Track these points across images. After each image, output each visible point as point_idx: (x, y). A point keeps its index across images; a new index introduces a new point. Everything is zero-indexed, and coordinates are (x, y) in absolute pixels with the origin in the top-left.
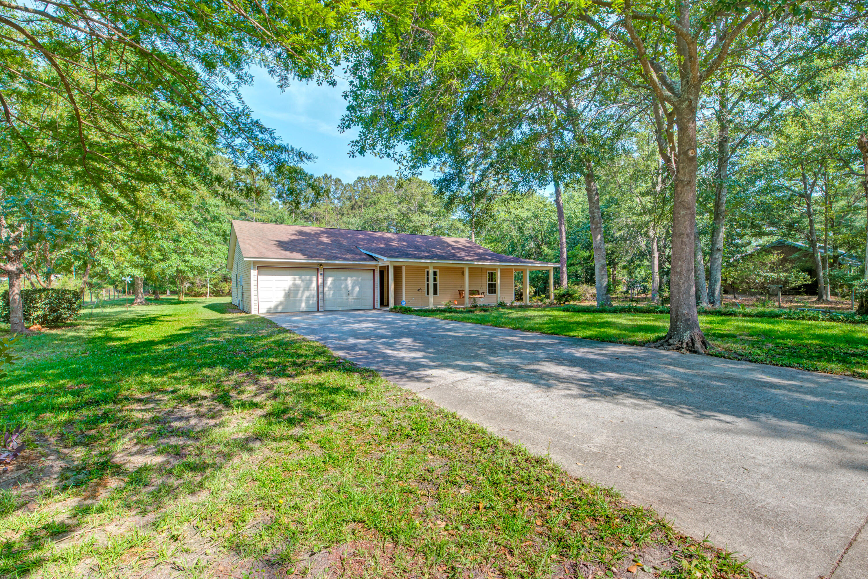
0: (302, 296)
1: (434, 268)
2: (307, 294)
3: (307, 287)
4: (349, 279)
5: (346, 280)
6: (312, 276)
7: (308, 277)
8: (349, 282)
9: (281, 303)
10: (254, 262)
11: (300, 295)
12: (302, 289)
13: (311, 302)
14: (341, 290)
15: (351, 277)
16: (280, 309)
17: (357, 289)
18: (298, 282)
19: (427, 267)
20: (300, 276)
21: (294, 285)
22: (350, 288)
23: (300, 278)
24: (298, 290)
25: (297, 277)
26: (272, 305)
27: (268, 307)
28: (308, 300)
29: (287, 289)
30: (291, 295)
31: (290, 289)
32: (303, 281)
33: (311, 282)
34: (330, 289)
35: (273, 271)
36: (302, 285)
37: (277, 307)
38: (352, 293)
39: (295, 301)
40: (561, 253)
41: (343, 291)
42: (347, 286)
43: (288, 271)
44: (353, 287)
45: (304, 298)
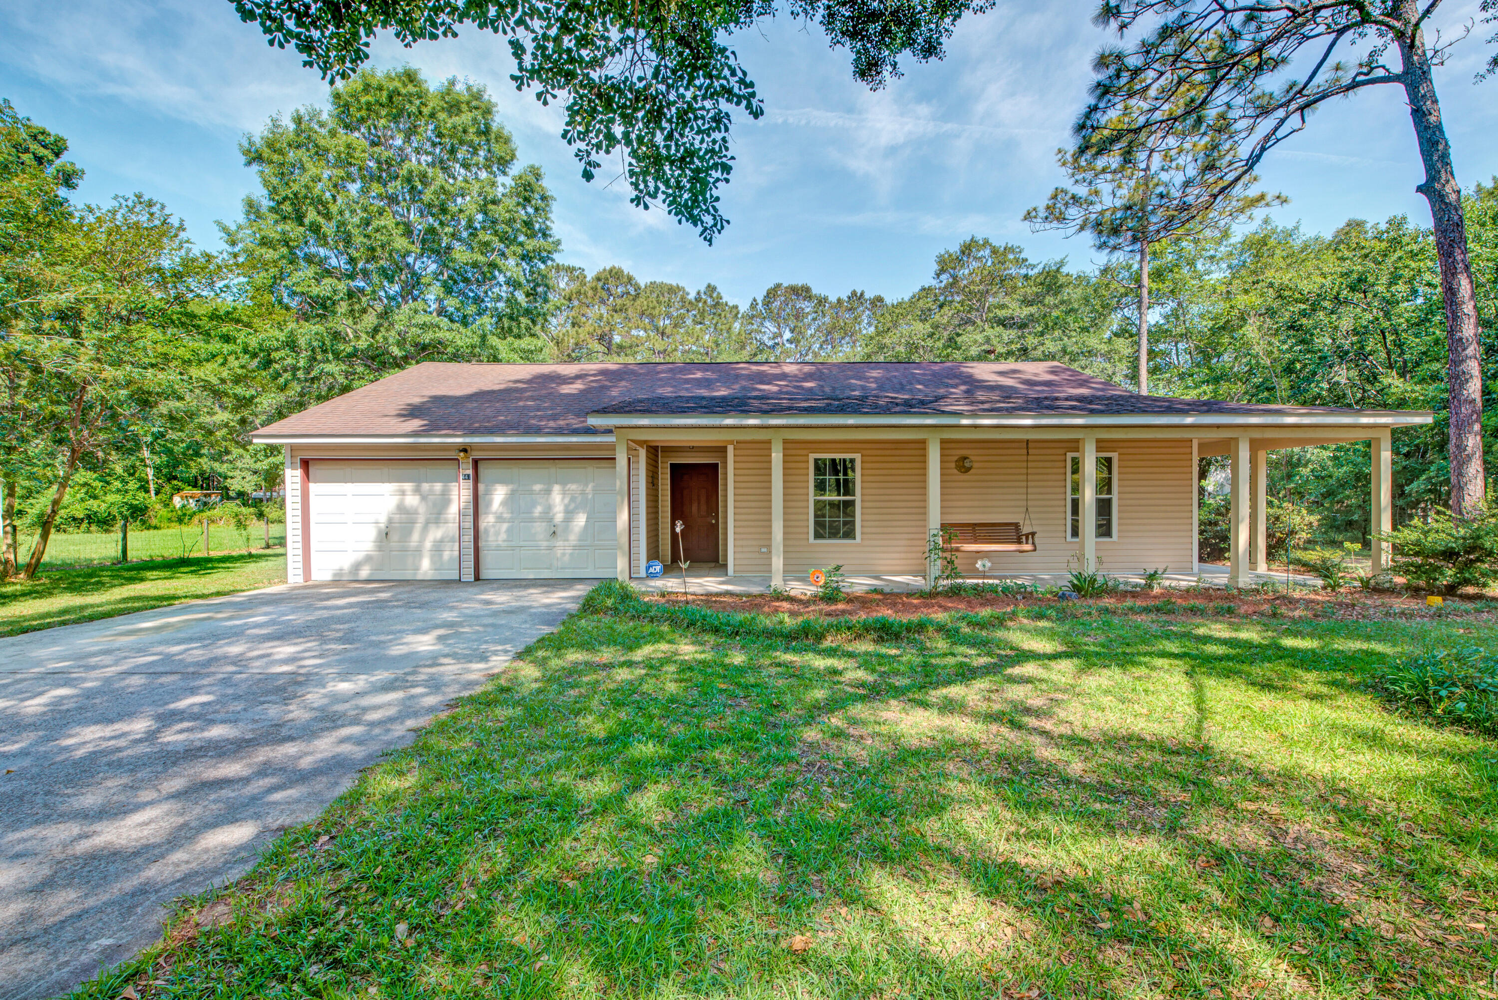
0: (422, 540)
2: (436, 533)
3: (437, 516)
4: (557, 488)
5: (548, 492)
6: (446, 480)
7: (438, 487)
8: (558, 499)
9: (368, 559)
10: (293, 448)
11: (415, 536)
12: (421, 519)
13: (446, 555)
14: (532, 520)
15: (563, 483)
16: (364, 573)
17: (581, 520)
18: (412, 500)
20: (418, 481)
21: (401, 508)
22: (559, 517)
23: (417, 491)
24: (413, 522)
25: (408, 486)
26: (345, 562)
27: (337, 567)
28: (438, 548)
29: (383, 519)
30: (394, 537)
31: (390, 521)
32: (424, 498)
33: (445, 501)
34: (500, 519)
35: (348, 469)
36: (422, 510)
37: (357, 567)
38: (567, 530)
39: (405, 550)
41: (540, 528)
42: (549, 508)
43: (385, 470)
44: (570, 514)
45: (428, 545)
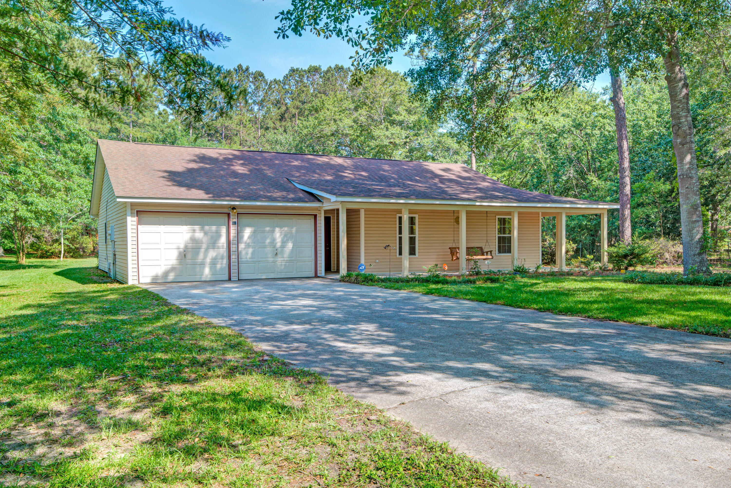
0: (205, 257)
1: (411, 212)
2: (212, 254)
3: (213, 244)
4: (277, 229)
5: (273, 231)
6: (219, 225)
7: (214, 228)
8: (278, 235)
9: (173, 269)
10: (133, 205)
11: (201, 256)
12: (204, 246)
13: (219, 266)
14: (265, 247)
15: (281, 227)
16: (171, 277)
17: (290, 245)
18: (199, 235)
19: (400, 211)
20: (202, 226)
21: (193, 240)
22: (279, 245)
23: (202, 229)
24: (200, 248)
25: (197, 228)
26: (159, 271)
27: (153, 274)
28: (213, 263)
29: (182, 246)
30: (189, 256)
31: (186, 247)
32: (206, 233)
33: (219, 236)
34: (248, 246)
35: (161, 217)
36: (205, 240)
37: (166, 274)
38: (282, 252)
39: (195, 264)
40: (622, 185)
41: (269, 250)
42: (273, 241)
43: (184, 218)
44: (284, 243)
45: (208, 260)
